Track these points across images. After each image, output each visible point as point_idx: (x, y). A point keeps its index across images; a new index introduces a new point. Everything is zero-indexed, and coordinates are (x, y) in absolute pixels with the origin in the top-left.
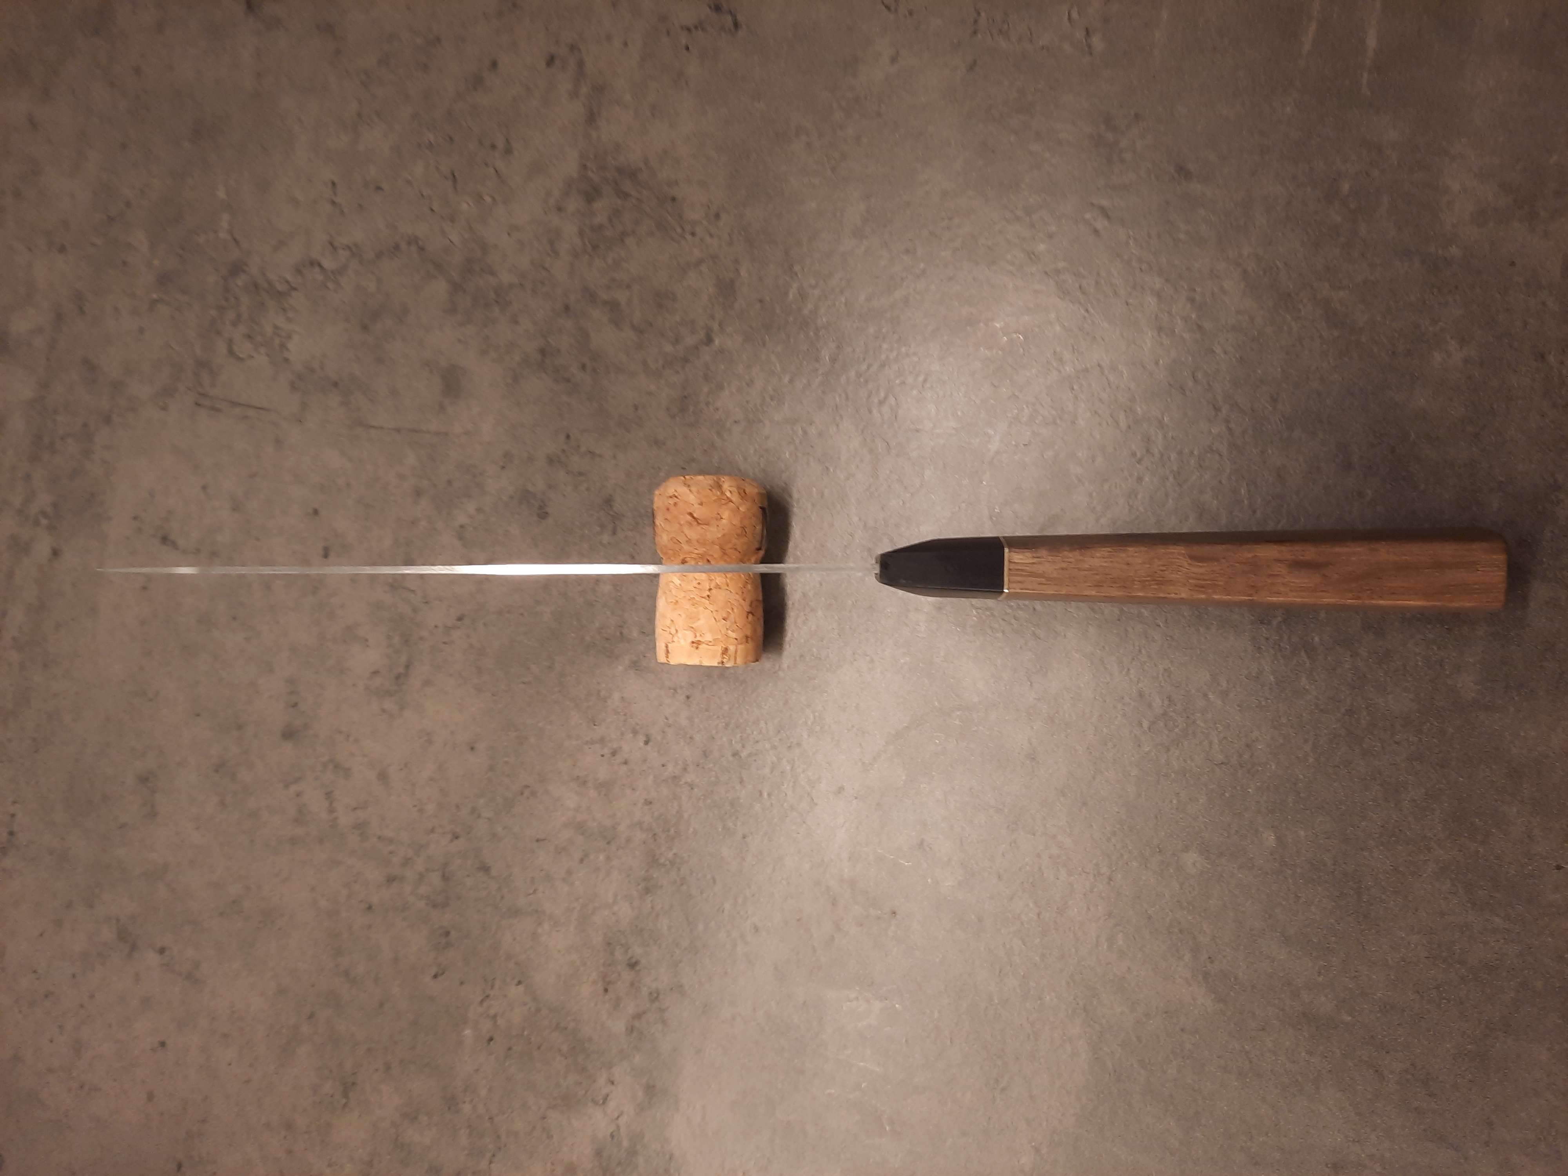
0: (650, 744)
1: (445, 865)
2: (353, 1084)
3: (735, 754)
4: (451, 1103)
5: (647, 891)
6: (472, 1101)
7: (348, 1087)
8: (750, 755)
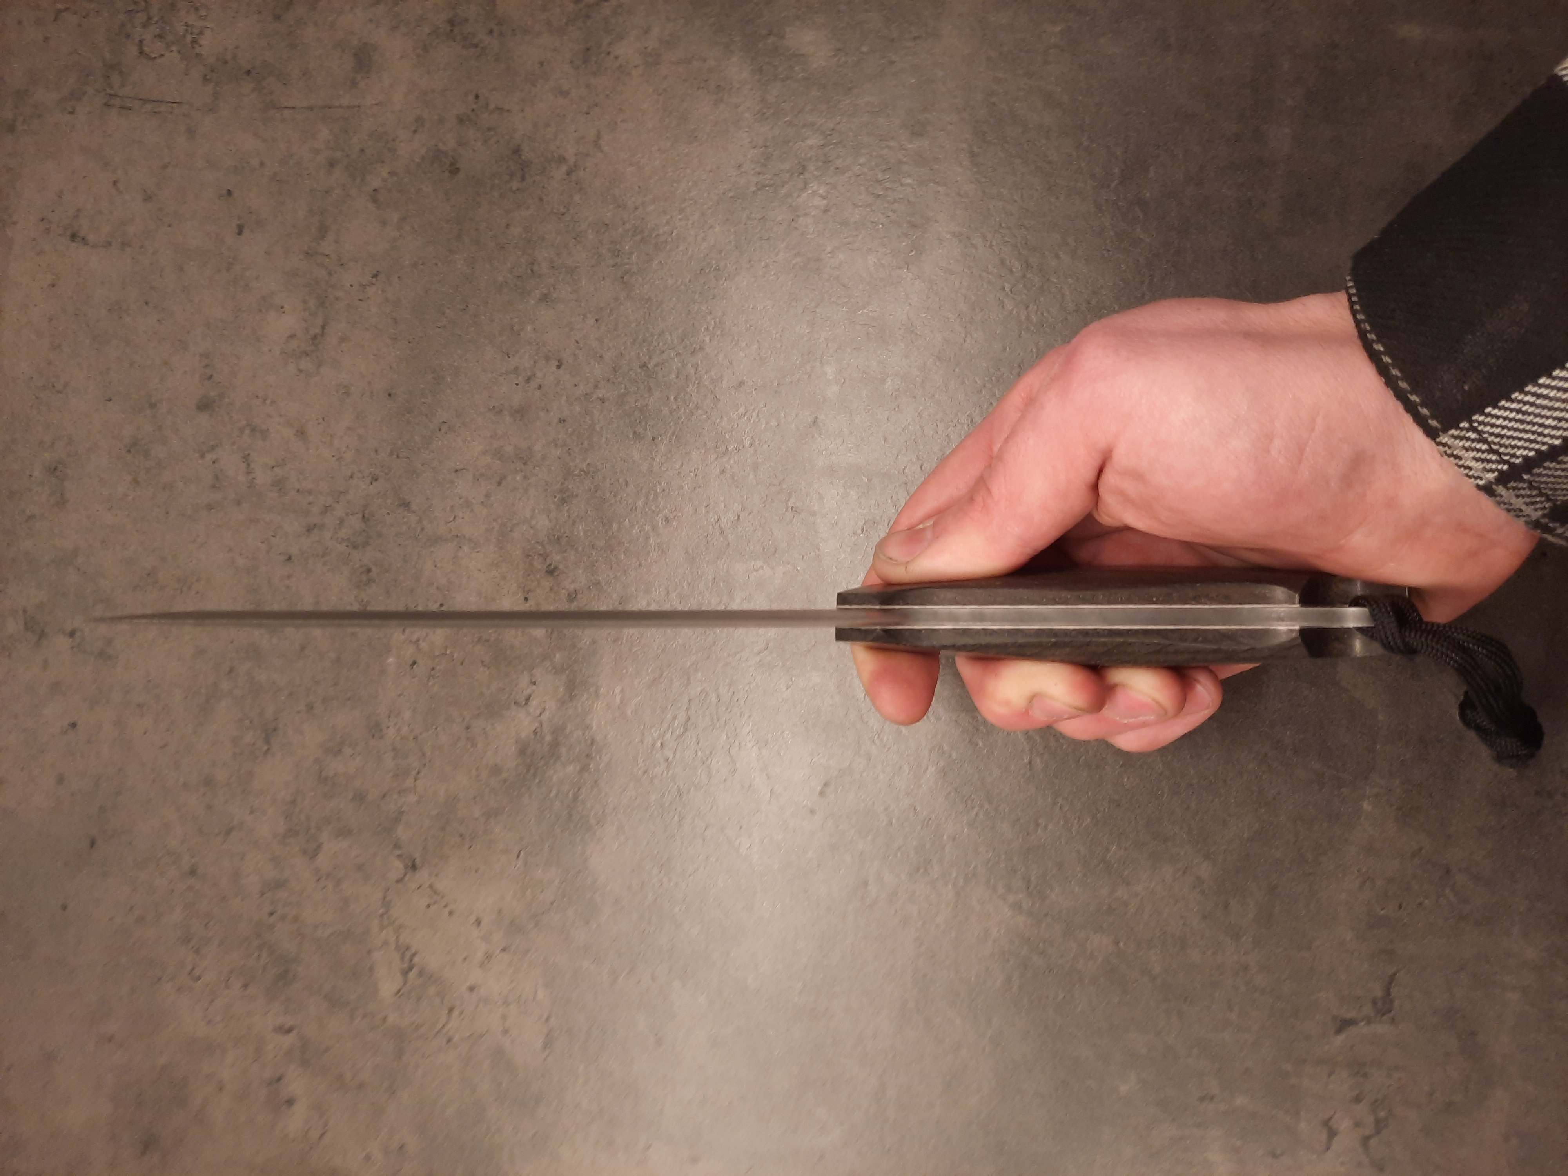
0: (563, 366)
1: (365, 506)
2: (275, 730)
3: (644, 366)
4: (376, 730)
5: (563, 501)
6: (395, 725)
7: (269, 733)
8: (656, 365)
